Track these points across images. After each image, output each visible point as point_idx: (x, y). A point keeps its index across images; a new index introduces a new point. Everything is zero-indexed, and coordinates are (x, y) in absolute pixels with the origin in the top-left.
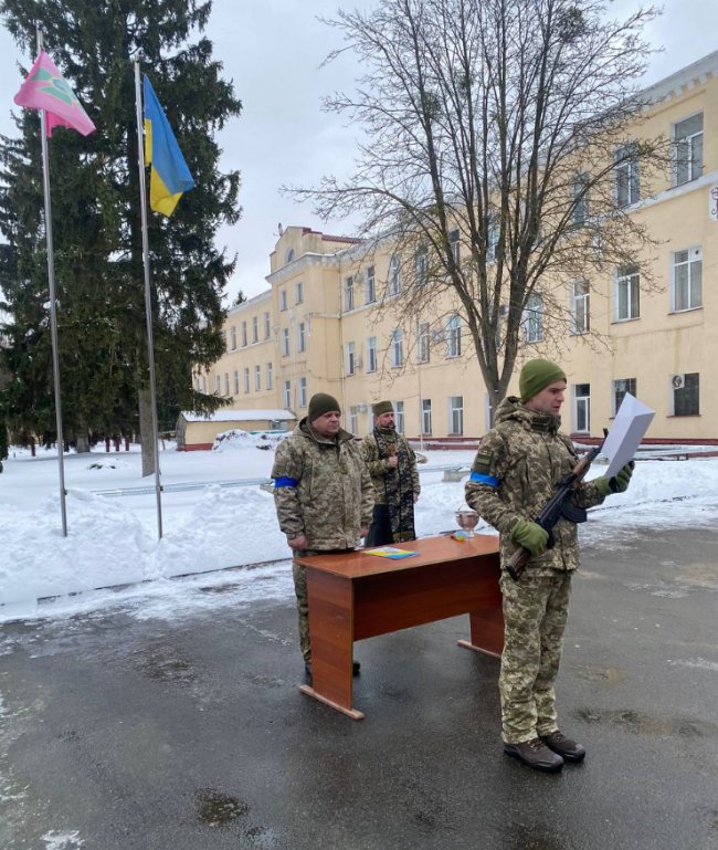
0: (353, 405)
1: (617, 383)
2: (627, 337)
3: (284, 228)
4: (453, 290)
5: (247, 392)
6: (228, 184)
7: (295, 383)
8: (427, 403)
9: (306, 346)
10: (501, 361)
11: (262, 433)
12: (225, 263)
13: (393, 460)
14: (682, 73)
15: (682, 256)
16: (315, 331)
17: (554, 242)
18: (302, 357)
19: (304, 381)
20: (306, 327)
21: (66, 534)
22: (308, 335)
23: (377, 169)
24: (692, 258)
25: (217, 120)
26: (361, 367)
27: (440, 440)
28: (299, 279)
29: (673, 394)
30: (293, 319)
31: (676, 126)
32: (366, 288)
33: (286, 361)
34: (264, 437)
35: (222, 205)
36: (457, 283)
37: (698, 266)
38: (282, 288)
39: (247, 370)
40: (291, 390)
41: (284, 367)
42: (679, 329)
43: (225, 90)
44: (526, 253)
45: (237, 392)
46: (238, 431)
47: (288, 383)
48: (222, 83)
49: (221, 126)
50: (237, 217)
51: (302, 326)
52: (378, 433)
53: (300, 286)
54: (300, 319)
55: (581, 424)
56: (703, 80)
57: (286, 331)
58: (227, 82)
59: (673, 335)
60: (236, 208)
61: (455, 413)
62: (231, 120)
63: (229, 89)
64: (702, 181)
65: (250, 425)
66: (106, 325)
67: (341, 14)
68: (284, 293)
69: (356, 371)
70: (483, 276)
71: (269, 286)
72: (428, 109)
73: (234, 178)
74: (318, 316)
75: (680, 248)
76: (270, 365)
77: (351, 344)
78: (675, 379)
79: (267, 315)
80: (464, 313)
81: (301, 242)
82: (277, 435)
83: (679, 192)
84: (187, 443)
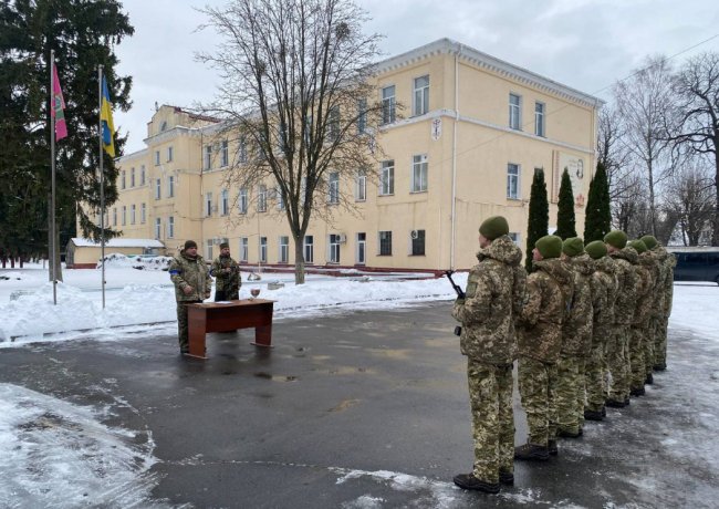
0: (210, 238)
1: (382, 233)
2: (387, 205)
3: (159, 106)
4: (273, 175)
5: (124, 224)
6: (123, 84)
7: (165, 220)
8: (264, 240)
9: (175, 194)
10: (301, 219)
11: (138, 257)
12: (119, 137)
13: (228, 270)
14: (418, 50)
15: (418, 158)
16: (182, 183)
17: (332, 152)
18: (172, 200)
19: (172, 219)
20: (175, 178)
21: (55, 303)
22: (176, 185)
23: (228, 100)
24: (423, 161)
25: (116, 37)
26: (217, 210)
27: (273, 266)
28: (169, 145)
29: (411, 242)
30: (165, 173)
31: (416, 80)
32: (221, 155)
33: (158, 203)
34: (139, 260)
35: (119, 98)
36: (275, 172)
37: (426, 165)
38: (156, 149)
39: (125, 208)
40: (161, 225)
41: (155, 207)
42: (415, 203)
43: (124, 19)
44: (316, 158)
45: (116, 224)
46: (118, 255)
47: (159, 220)
48: (121, 15)
49: (119, 42)
50: (129, 107)
51: (172, 178)
52: (221, 257)
53: (170, 149)
54: (170, 173)
55: (362, 259)
56: (429, 56)
57: (159, 181)
58: (124, 14)
59: (412, 206)
60: (129, 101)
61: (283, 248)
62: (126, 38)
63: (126, 18)
64: (428, 115)
65: (128, 251)
66: (30, 177)
67: (207, 7)
68: (158, 153)
69: (213, 213)
70: (291, 168)
71: (146, 146)
72: (260, 70)
73: (128, 81)
74: (184, 172)
75: (417, 154)
76: (144, 205)
77: (210, 194)
78: (413, 233)
79: (143, 167)
80: (279, 189)
81: (172, 118)
82: (149, 259)
83: (416, 120)
84: (76, 262)
